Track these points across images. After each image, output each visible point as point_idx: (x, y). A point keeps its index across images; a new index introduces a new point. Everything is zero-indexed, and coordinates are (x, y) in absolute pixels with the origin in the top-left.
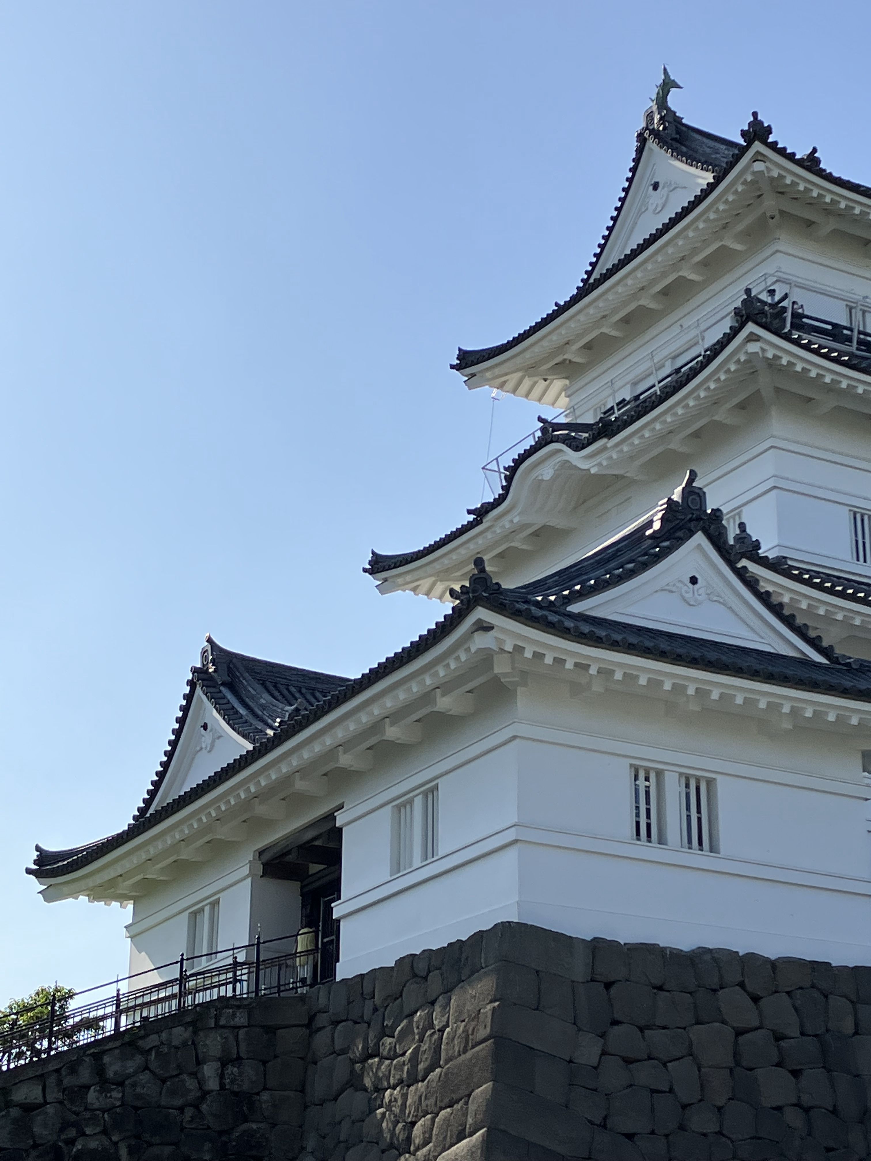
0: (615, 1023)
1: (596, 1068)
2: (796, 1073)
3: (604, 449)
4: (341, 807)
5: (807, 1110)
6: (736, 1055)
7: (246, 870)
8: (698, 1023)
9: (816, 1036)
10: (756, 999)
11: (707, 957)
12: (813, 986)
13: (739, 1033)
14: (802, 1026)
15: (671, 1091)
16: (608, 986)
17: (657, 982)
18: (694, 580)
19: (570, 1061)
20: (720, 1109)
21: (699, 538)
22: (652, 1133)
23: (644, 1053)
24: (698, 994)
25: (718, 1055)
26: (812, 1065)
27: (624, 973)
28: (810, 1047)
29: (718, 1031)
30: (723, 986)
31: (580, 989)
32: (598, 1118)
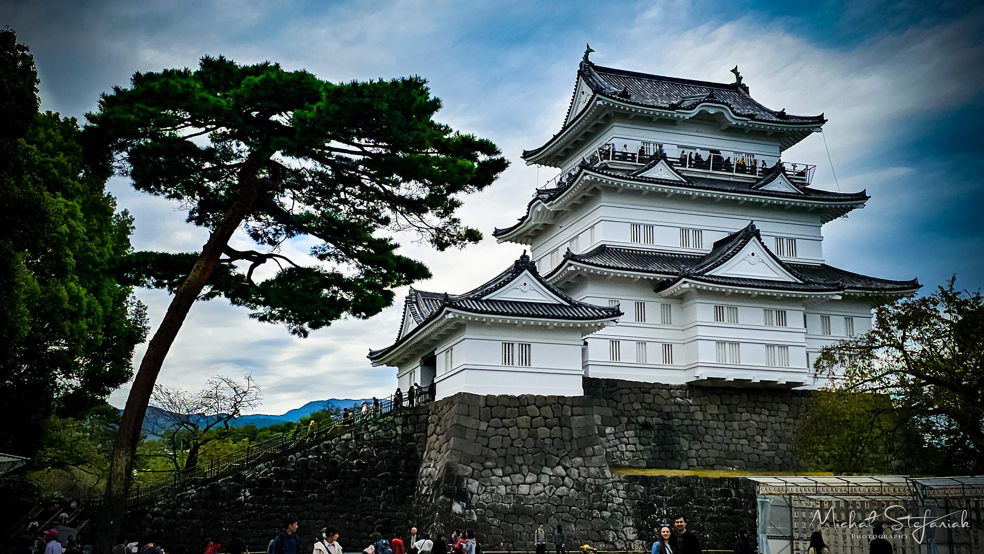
0: (493, 418)
1: (485, 431)
2: (550, 429)
3: (552, 204)
4: (436, 349)
5: (553, 439)
6: (531, 424)
7: (419, 364)
8: (520, 416)
9: (559, 418)
10: (539, 408)
11: (524, 397)
12: (558, 403)
13: (533, 418)
14: (554, 414)
15: (509, 436)
16: (491, 407)
17: (507, 405)
18: (525, 284)
19: (478, 430)
20: (524, 440)
21: (526, 271)
22: (502, 448)
23: (501, 426)
24: (520, 408)
25: (525, 425)
26: (555, 426)
27: (496, 404)
28: (555, 421)
29: (525, 418)
30: (528, 405)
31: (482, 409)
32: (485, 445)
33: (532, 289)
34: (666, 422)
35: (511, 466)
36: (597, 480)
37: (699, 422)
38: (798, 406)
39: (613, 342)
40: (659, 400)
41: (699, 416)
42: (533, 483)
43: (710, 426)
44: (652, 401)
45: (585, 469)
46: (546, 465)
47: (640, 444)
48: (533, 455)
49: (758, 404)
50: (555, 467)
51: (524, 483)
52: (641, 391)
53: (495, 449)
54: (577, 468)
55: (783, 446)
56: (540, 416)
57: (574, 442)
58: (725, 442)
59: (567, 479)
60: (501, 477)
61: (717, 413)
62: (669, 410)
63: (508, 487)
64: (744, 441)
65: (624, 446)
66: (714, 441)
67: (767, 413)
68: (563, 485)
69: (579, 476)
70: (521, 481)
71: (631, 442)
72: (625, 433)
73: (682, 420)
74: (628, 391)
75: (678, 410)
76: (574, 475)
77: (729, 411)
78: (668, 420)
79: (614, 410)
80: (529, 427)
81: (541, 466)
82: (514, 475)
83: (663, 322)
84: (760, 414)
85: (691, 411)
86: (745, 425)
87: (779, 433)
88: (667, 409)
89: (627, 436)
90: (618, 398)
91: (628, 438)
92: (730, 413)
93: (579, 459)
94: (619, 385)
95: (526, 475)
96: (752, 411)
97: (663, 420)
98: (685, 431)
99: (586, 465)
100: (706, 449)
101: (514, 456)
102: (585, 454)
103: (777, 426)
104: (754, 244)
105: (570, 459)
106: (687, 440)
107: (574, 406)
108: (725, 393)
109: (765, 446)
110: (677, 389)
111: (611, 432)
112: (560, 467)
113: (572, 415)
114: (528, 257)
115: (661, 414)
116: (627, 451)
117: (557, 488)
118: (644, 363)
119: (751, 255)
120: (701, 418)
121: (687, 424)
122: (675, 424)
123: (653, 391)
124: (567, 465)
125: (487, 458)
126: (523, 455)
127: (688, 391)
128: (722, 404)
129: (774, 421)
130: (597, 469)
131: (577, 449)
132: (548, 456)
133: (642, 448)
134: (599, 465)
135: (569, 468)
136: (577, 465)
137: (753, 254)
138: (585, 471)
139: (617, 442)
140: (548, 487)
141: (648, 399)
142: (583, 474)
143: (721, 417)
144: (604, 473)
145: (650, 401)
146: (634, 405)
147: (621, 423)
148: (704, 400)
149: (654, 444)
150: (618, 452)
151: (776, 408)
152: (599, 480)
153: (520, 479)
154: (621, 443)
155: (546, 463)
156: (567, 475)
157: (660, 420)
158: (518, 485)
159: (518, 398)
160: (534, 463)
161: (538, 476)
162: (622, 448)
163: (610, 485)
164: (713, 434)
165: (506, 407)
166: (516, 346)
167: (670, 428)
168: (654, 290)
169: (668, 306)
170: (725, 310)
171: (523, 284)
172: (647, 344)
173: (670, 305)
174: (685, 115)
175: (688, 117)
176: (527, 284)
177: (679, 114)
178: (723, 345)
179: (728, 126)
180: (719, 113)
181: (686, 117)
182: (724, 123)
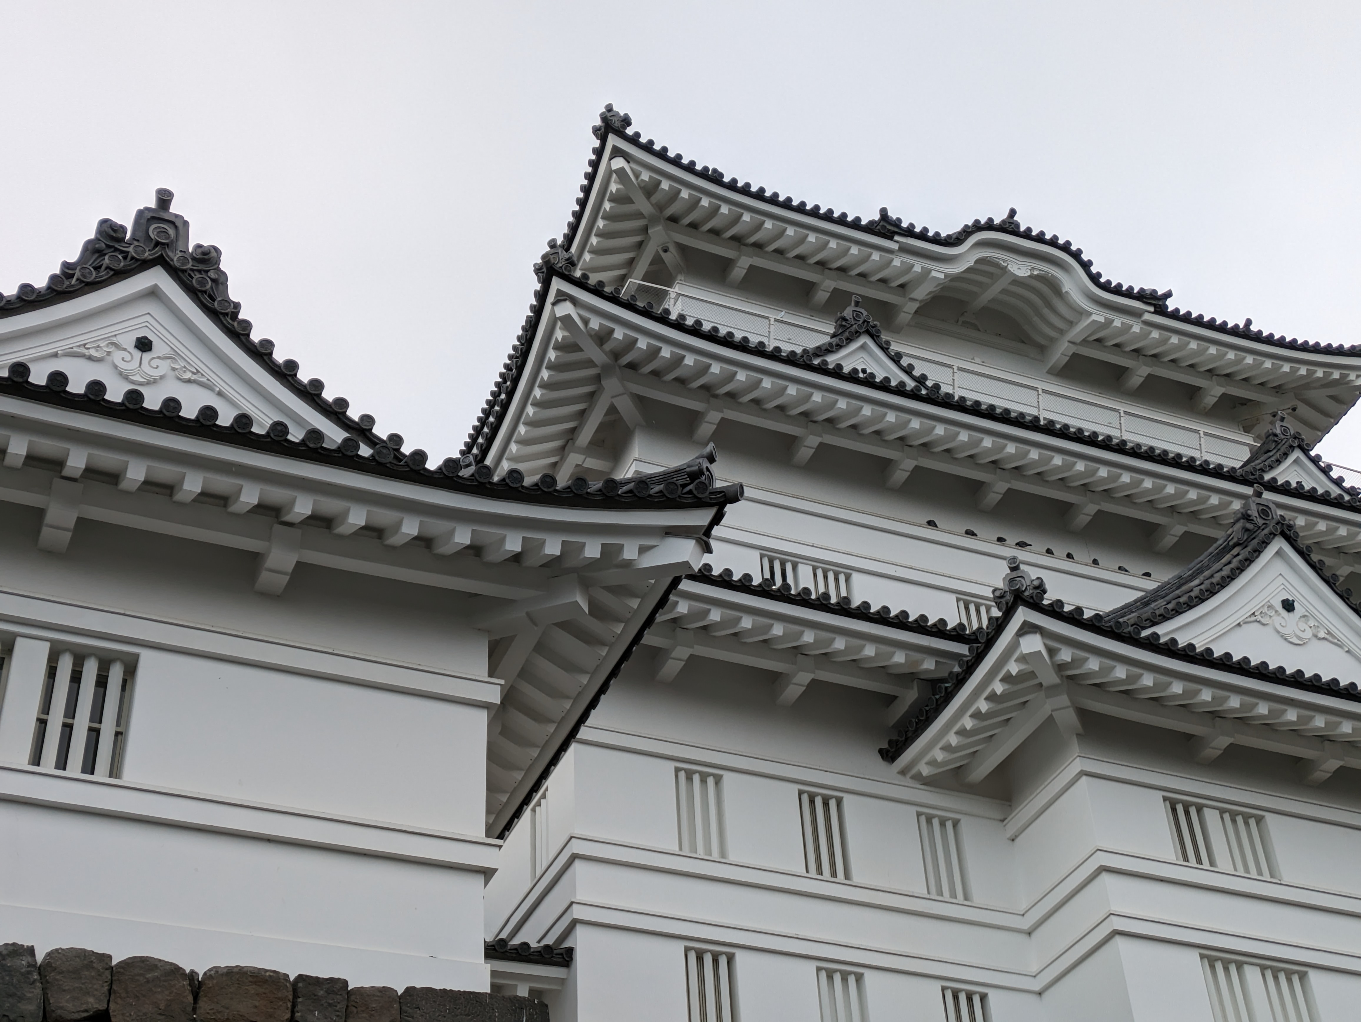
33: (188, 375)
39: (700, 958)
83: (936, 889)
104: (1279, 567)
114: (180, 226)
119: (1279, 607)
137: (1288, 606)
166: (30, 658)
168: (881, 751)
169: (949, 825)
170: (1211, 817)
171: (129, 341)
172: (869, 976)
173: (956, 824)
174: (929, 264)
175: (939, 272)
176: (159, 348)
177: (909, 259)
178: (1233, 968)
179: (1073, 349)
180: (1043, 279)
181: (934, 274)
182: (1062, 332)
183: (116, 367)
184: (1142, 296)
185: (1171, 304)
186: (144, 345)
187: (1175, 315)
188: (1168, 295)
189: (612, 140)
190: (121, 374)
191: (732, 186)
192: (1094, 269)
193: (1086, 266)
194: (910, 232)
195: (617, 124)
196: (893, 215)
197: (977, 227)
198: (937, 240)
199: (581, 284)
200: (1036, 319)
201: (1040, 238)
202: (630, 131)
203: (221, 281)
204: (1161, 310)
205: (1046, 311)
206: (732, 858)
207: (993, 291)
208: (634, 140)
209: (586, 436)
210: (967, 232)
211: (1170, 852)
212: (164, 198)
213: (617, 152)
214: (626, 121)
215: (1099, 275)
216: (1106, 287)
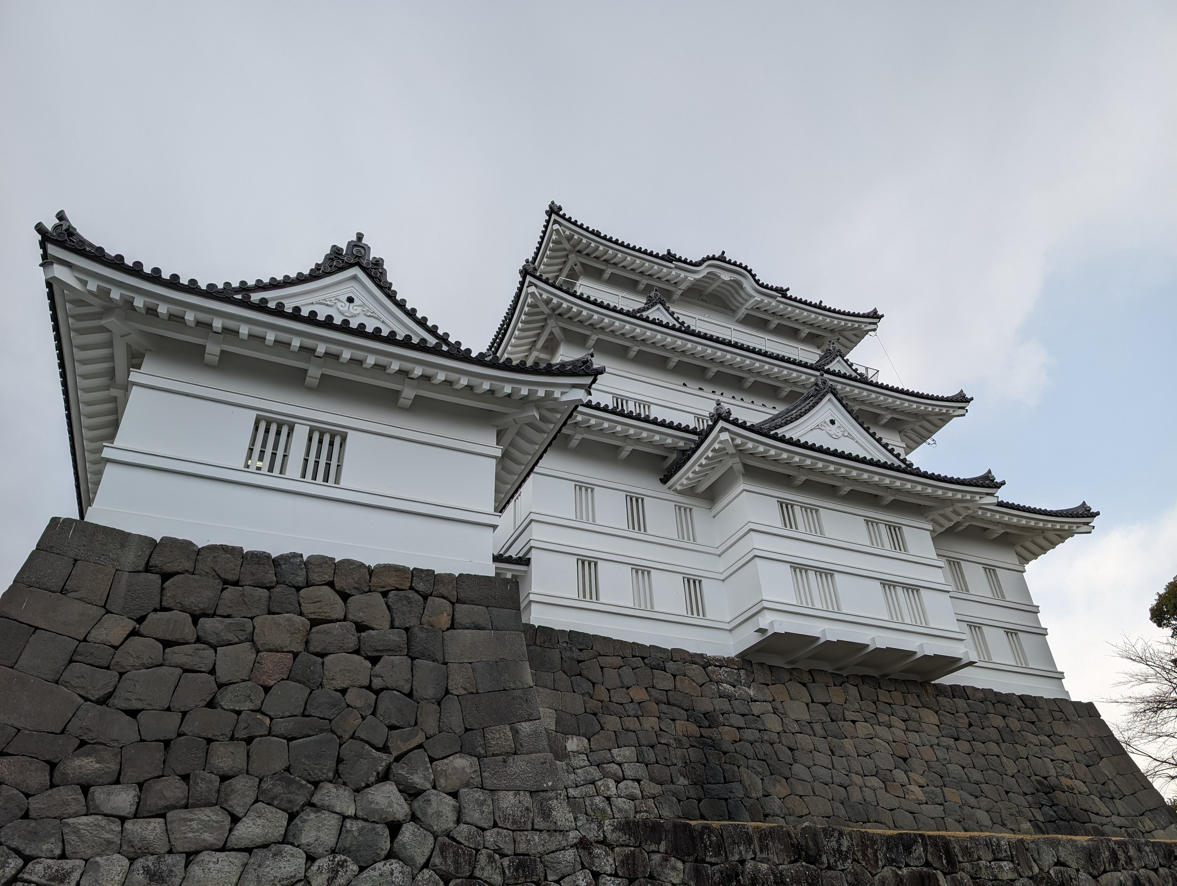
0: (162, 609)
1: (116, 648)
2: (374, 661)
5: (377, 692)
6: (307, 642)
8: (270, 613)
10: (345, 597)
12: (411, 588)
13: (314, 623)
14: (392, 620)
16: (166, 577)
19: (83, 639)
22: (169, 709)
23: (192, 638)
24: (278, 589)
25: (282, 639)
26: (392, 651)
27: (188, 565)
28: (396, 637)
29: (288, 620)
30: (309, 584)
31: (125, 576)
32: (96, 695)
33: (369, 314)
34: (706, 732)
35: (185, 778)
36: (521, 837)
37: (775, 737)
38: (953, 714)
39: (583, 563)
40: (683, 684)
41: (773, 723)
42: (265, 846)
43: (799, 746)
44: (672, 686)
45: (479, 795)
46: (337, 778)
47: (652, 779)
48: (290, 740)
49: (881, 706)
50: (368, 786)
51: (223, 849)
52: (646, 665)
53: (133, 713)
54: (454, 795)
55: (953, 795)
56: (345, 620)
57: (452, 706)
58: (837, 780)
59: (408, 832)
60: (123, 820)
61: (806, 717)
62: (710, 708)
63: (140, 863)
64: (874, 782)
65: (612, 784)
66: (814, 778)
67: (903, 726)
68: (390, 855)
69: (458, 822)
70: (208, 837)
71: (628, 773)
72: (615, 751)
73: (739, 728)
74: (618, 661)
75: (727, 707)
76: (439, 814)
77: (831, 719)
78: (710, 727)
79: (587, 698)
80: (298, 647)
81: (316, 784)
82: (183, 814)
83: (682, 537)
84: (890, 727)
85: (756, 713)
86: (867, 747)
87: (938, 767)
88: (704, 705)
89: (618, 759)
90: (596, 675)
91: (620, 764)
92: (833, 721)
93: (461, 762)
94: (597, 647)
95: (239, 811)
96: (873, 718)
97: (699, 727)
98: (750, 753)
99: (488, 783)
100: (801, 796)
101: (209, 741)
102: (485, 746)
103: (928, 754)
104: (829, 406)
105: (432, 760)
106: (758, 773)
107: (458, 601)
108: (814, 682)
109: (918, 793)
110: (720, 667)
111: (581, 748)
112: (390, 788)
113: (452, 627)
114: (366, 249)
115: (690, 713)
116: (619, 796)
117: (362, 869)
118: (649, 608)
119: (829, 422)
120: (780, 729)
121: (752, 738)
122: (727, 738)
123: (670, 665)
124: (418, 779)
125: (83, 743)
126: (249, 741)
127: (742, 672)
128: (813, 701)
129: (918, 742)
130: (526, 799)
131: (460, 730)
132: (350, 749)
133: (655, 789)
134: (530, 785)
135: (420, 792)
136: (453, 784)
137: (833, 422)
138: (482, 803)
139: (595, 773)
140: (323, 862)
141: (664, 681)
142: (474, 815)
143: (818, 728)
144: (546, 814)
145: (668, 684)
146: (632, 692)
147: (602, 729)
148: (778, 691)
149: (682, 781)
150: (597, 800)
151: (915, 715)
152: (529, 835)
153: (207, 826)
154: (606, 775)
155: (337, 773)
156: (414, 818)
157: (693, 729)
158: (190, 856)
159: (277, 562)
160: (288, 770)
161: (292, 817)
162: (609, 789)
163: (570, 855)
164: (811, 764)
165: (226, 582)
166: (301, 433)
167: (714, 745)
168: (660, 479)
169: (688, 510)
170: (797, 509)
171: (344, 298)
172: (653, 572)
173: (691, 510)
174: (687, 274)
175: (692, 277)
176: (357, 301)
177: (679, 272)
178: (803, 571)
179: (747, 312)
180: (735, 281)
181: (689, 278)
182: (742, 304)
183: (338, 309)
184: (777, 290)
185: (789, 294)
186: (350, 300)
187: (790, 298)
188: (788, 289)
189: (554, 217)
190: (340, 312)
191: (605, 238)
192: (757, 278)
193: (754, 276)
194: (679, 260)
195: (556, 210)
196: (673, 252)
197: (708, 258)
198: (691, 264)
199: (539, 278)
200: (732, 298)
201: (735, 264)
202: (561, 213)
203: (384, 273)
204: (784, 296)
205: (736, 295)
206: (597, 522)
207: (714, 286)
208: (563, 217)
209: (540, 344)
210: (704, 261)
211: (779, 523)
212: (360, 237)
213: (556, 222)
214: (560, 209)
215: (759, 280)
216: (762, 285)
